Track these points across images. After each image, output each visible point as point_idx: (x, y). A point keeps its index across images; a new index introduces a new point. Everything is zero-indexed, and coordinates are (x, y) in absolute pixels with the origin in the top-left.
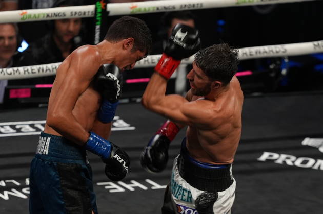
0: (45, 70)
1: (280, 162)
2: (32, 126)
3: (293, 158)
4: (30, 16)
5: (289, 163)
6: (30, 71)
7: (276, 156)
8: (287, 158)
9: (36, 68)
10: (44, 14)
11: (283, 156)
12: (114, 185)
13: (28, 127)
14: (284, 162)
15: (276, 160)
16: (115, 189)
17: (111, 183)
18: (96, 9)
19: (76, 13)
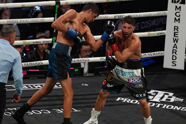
0: (32, 64)
1: (124, 101)
2: (27, 86)
3: (130, 100)
4: (27, 43)
5: (128, 101)
6: (26, 64)
7: (123, 99)
8: (127, 100)
9: (29, 63)
10: (32, 42)
11: (126, 99)
12: (59, 110)
13: (25, 86)
14: (126, 101)
15: (123, 100)
16: (60, 111)
17: (58, 109)
18: (53, 40)
19: (45, 42)
